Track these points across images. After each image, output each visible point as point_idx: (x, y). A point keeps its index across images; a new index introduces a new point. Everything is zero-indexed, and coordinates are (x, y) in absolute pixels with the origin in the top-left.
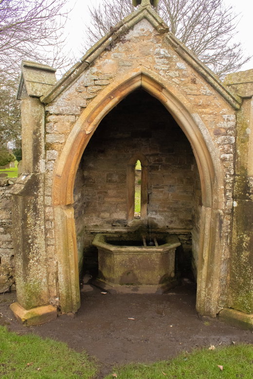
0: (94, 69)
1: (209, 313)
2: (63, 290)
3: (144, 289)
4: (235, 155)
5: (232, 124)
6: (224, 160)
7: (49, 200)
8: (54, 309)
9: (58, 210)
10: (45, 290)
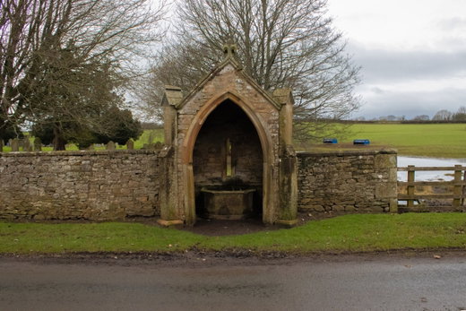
0: (203, 90)
1: (269, 223)
2: (187, 211)
3: (233, 217)
4: (279, 134)
5: (277, 118)
6: (273, 137)
7: (179, 161)
8: (182, 222)
9: (185, 165)
10: (177, 210)
